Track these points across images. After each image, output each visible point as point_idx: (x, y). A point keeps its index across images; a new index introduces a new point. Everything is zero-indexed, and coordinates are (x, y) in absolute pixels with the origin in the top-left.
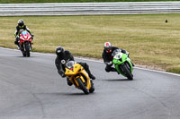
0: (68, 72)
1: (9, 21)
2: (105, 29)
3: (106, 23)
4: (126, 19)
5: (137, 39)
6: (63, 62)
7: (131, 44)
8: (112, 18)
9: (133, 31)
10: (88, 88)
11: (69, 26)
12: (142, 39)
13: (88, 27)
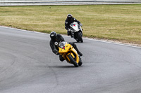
0: (61, 50)
1: (30, 10)
2: (106, 16)
3: (106, 11)
4: (121, 8)
5: (130, 23)
6: (56, 43)
7: (126, 27)
8: (111, 7)
9: (127, 17)
10: (77, 62)
11: (77, 13)
12: (134, 24)
13: (92, 14)
